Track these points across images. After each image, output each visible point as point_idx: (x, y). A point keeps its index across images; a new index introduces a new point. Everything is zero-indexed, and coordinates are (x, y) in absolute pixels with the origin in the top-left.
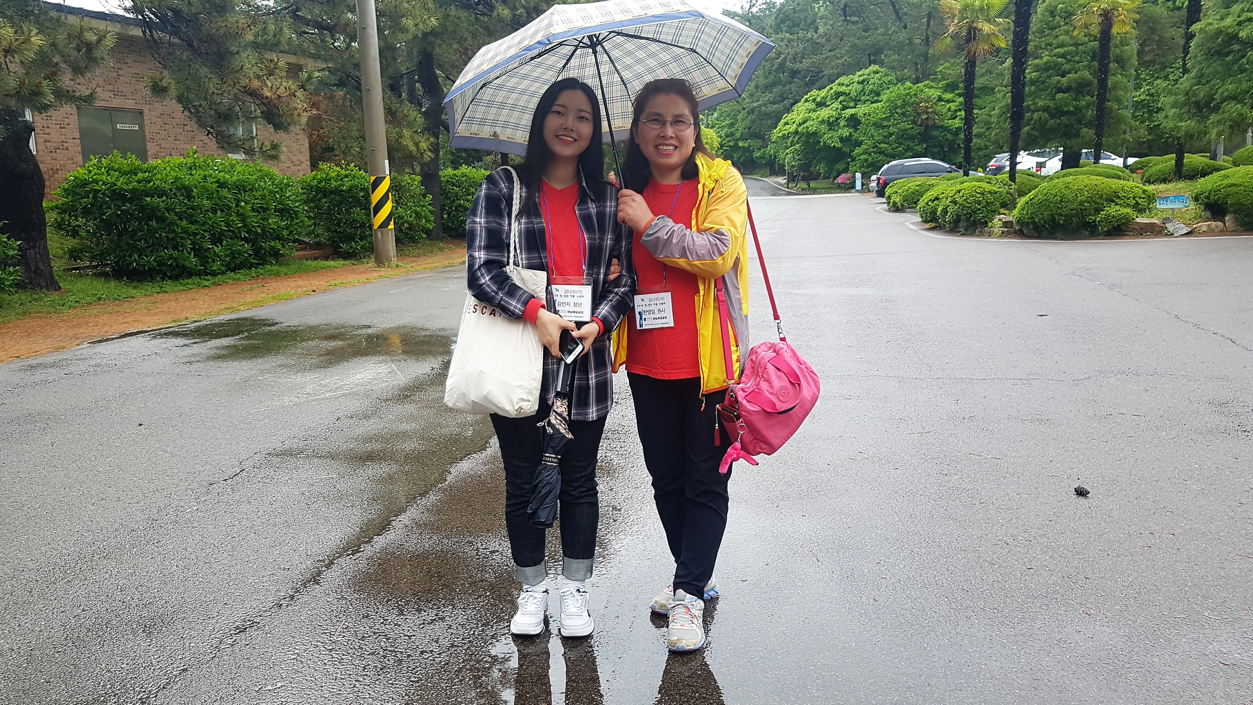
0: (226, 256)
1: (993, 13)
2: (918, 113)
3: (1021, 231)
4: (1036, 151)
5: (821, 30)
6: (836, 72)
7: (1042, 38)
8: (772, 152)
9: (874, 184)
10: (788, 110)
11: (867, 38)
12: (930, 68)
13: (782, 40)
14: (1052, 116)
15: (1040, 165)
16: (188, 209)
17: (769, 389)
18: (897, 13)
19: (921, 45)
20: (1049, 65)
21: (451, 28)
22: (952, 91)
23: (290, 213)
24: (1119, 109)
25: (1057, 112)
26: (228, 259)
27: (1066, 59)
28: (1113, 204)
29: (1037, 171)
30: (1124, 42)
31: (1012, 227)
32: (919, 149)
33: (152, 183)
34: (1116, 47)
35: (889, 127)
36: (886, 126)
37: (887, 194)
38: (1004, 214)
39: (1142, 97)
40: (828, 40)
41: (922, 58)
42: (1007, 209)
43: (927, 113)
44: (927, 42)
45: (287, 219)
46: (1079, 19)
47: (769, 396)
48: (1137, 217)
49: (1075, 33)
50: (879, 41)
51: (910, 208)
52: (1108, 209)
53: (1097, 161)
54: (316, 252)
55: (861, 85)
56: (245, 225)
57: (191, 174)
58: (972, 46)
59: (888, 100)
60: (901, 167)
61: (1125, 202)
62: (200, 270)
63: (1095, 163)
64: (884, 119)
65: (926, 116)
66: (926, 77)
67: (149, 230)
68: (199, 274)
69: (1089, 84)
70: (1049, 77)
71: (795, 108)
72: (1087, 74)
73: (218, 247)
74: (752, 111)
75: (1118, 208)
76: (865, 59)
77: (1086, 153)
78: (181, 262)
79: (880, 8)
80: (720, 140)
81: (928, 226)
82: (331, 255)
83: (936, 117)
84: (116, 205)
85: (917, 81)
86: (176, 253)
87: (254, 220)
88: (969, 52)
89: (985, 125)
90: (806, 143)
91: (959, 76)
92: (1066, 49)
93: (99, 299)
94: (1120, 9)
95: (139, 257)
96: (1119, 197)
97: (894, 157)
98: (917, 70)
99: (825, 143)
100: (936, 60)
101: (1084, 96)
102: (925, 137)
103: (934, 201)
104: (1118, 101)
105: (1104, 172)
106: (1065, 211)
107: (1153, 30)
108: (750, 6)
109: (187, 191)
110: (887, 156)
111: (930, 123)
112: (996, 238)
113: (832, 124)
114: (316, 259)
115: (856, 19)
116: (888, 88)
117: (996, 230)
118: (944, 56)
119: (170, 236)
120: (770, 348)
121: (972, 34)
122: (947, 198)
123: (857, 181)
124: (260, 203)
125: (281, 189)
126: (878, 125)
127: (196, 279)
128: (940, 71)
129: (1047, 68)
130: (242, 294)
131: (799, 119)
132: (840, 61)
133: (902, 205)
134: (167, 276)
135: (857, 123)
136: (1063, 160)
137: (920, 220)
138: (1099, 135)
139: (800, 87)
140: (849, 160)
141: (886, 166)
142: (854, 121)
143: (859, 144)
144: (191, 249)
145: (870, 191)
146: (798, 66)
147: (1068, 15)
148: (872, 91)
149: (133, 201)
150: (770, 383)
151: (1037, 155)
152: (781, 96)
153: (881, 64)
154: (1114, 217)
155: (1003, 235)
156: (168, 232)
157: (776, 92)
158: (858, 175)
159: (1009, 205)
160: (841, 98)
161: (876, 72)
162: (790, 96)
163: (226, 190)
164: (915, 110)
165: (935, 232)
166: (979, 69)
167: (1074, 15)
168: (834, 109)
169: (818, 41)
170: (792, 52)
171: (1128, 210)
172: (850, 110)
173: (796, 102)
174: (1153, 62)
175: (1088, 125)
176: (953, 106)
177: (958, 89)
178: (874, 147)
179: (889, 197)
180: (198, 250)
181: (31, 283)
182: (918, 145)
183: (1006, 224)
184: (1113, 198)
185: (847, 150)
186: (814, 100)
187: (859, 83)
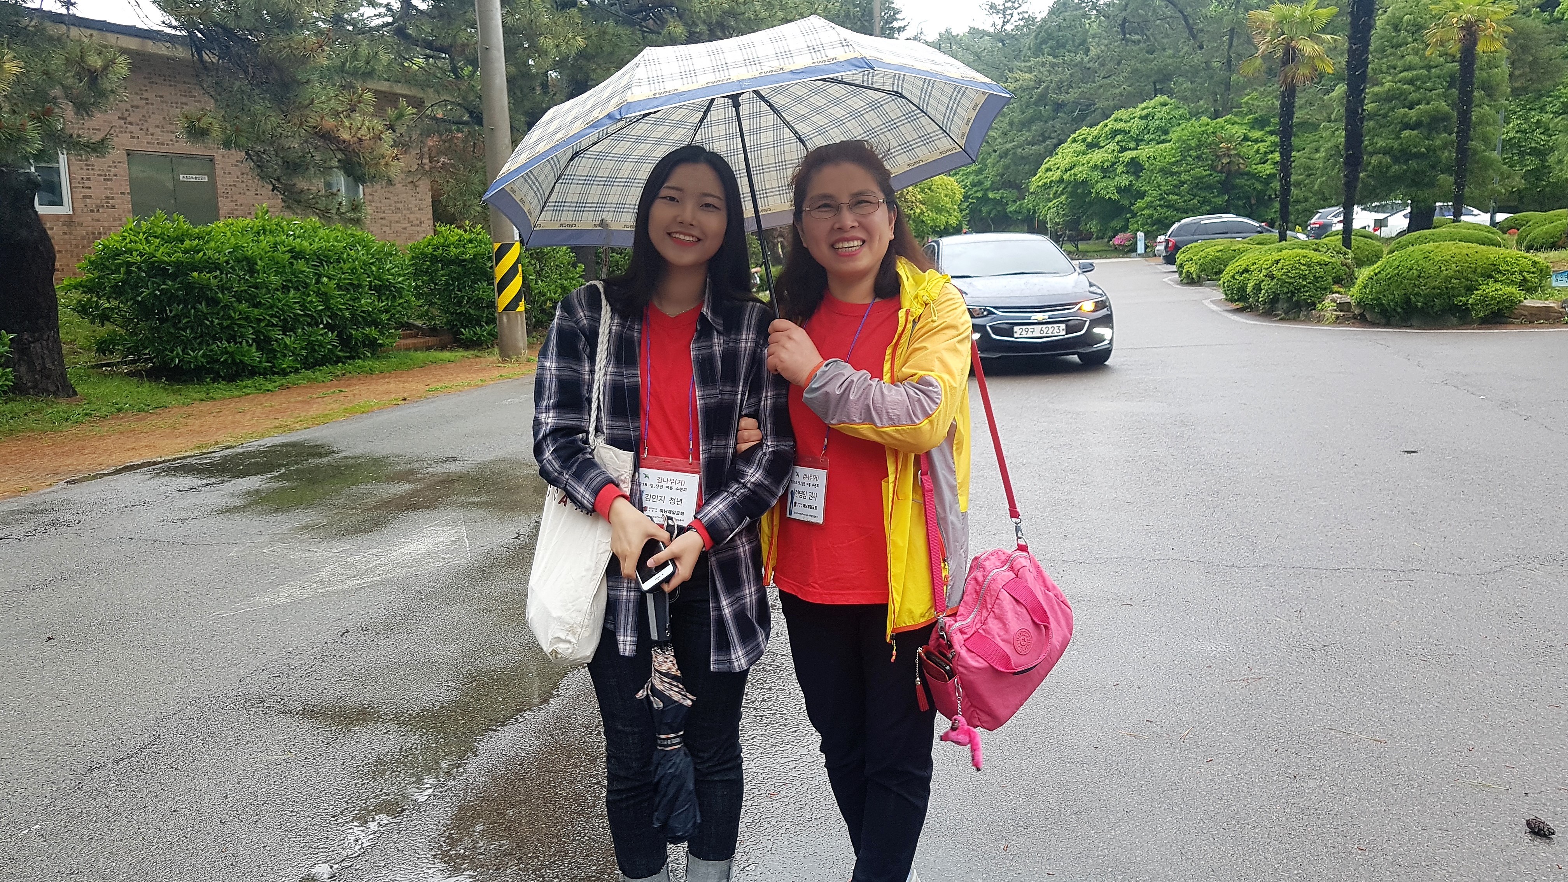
0: (302, 349)
1: (1317, 26)
2: (1218, 156)
3: (1362, 315)
4: (1374, 205)
5: (1093, 52)
6: (1112, 104)
7: (1382, 58)
8: (1030, 206)
9: (1161, 247)
10: (1051, 152)
11: (1152, 61)
12: (1233, 99)
13: (1043, 65)
14: (1396, 160)
15: (1380, 224)
16: (250, 287)
17: (1002, 633)
18: (1190, 29)
19: (1221, 70)
20: (1392, 93)
21: (607, 48)
22: (1262, 128)
23: (391, 290)
24: (1485, 151)
25: (1403, 155)
26: (304, 353)
27: (1413, 85)
28: (1491, 281)
29: (1375, 230)
30: (1492, 64)
31: (1349, 310)
32: (1219, 201)
33: (201, 254)
34: (1481, 69)
35: (1180, 174)
36: (1176, 172)
37: (1178, 261)
38: (1338, 292)
39: (1511, 135)
40: (1102, 65)
41: (1223, 86)
42: (1343, 286)
43: (1229, 156)
44: (1229, 65)
45: (387, 299)
46: (1433, 34)
47: (1001, 644)
48: (1525, 299)
49: (1427, 53)
50: (1167, 65)
51: (1208, 280)
52: (1484, 287)
53: (1456, 220)
54: (430, 340)
55: (1144, 121)
56: (328, 308)
57: (257, 241)
58: (1290, 69)
59: (1179, 139)
60: (1195, 227)
61: (1508, 278)
62: (265, 368)
63: (1454, 221)
64: (1173, 164)
65: (1228, 160)
66: (1228, 111)
67: (196, 316)
68: (264, 373)
69: (1446, 118)
70: (1393, 109)
71: (1059, 150)
72: (1443, 106)
73: (290, 337)
74: (1006, 154)
75: (1498, 286)
76: (1149, 88)
77: (1441, 208)
78: (238, 358)
79: (1168, 23)
80: (963, 190)
81: (1234, 306)
82: (450, 343)
83: (1241, 161)
84: (153, 283)
85: (1216, 115)
86: (231, 347)
87: (339, 300)
88: (1286, 77)
89: (1304, 171)
90: (1073, 194)
91: (1271, 108)
92: (1414, 73)
93: (119, 410)
94: (1488, 20)
95: (183, 351)
96: (1500, 272)
97: (1187, 212)
98: (1216, 101)
99: (1097, 193)
100: (1241, 89)
101: (1438, 133)
102: (1226, 186)
103: (1242, 273)
104: (1486, 140)
105: (1471, 234)
106: (1425, 290)
107: (1525, 49)
108: (1004, 22)
109: (249, 264)
110: (1178, 210)
111: (1234, 168)
112: (1326, 325)
113: (1107, 171)
114: (429, 348)
115: (1137, 37)
116: (1179, 124)
117: (1328, 315)
118: (1250, 83)
119: (225, 323)
120: (1004, 563)
121: (1290, 55)
122: (1260, 271)
123: (1139, 243)
124: (349, 279)
125: (379, 260)
126: (1166, 172)
127: (260, 379)
128: (1247, 103)
129: (1390, 97)
130: (308, 403)
131: (1065, 163)
132: (1117, 91)
133: (1199, 277)
134: (220, 376)
135: (1139, 169)
136: (1412, 217)
137: (1224, 297)
138: (1460, 185)
139: (1066, 124)
140: (1129, 215)
141: (1176, 225)
142: (1135, 167)
143: (1142, 195)
144: (254, 340)
145: (1155, 255)
146: (1062, 97)
147: (1418, 28)
148: (1158, 128)
149: (177, 278)
150: (1004, 624)
151: (1376, 210)
152: (1042, 135)
153: (1171, 95)
154: (1493, 298)
155: (1338, 321)
156: (223, 318)
157: (1036, 131)
158: (1140, 235)
159: (1344, 280)
160: (1119, 138)
161: (1165, 104)
162: (1053, 135)
163: (301, 262)
164: (1214, 152)
165: (1245, 315)
166: (1300, 100)
167: (1426, 28)
168: (1110, 151)
169: (1088, 66)
170: (1055, 79)
171: (1513, 289)
172: (1129, 152)
173: (1061, 142)
174: (1525, 90)
175: (1446, 170)
176: (1262, 147)
177: (1268, 123)
178: (1160, 200)
179: (1181, 266)
180: (263, 343)
181: (35, 387)
182: (1217, 196)
183: (1341, 306)
184: (1491, 272)
185: (1126, 202)
186: (1084, 140)
187: (1141, 118)
